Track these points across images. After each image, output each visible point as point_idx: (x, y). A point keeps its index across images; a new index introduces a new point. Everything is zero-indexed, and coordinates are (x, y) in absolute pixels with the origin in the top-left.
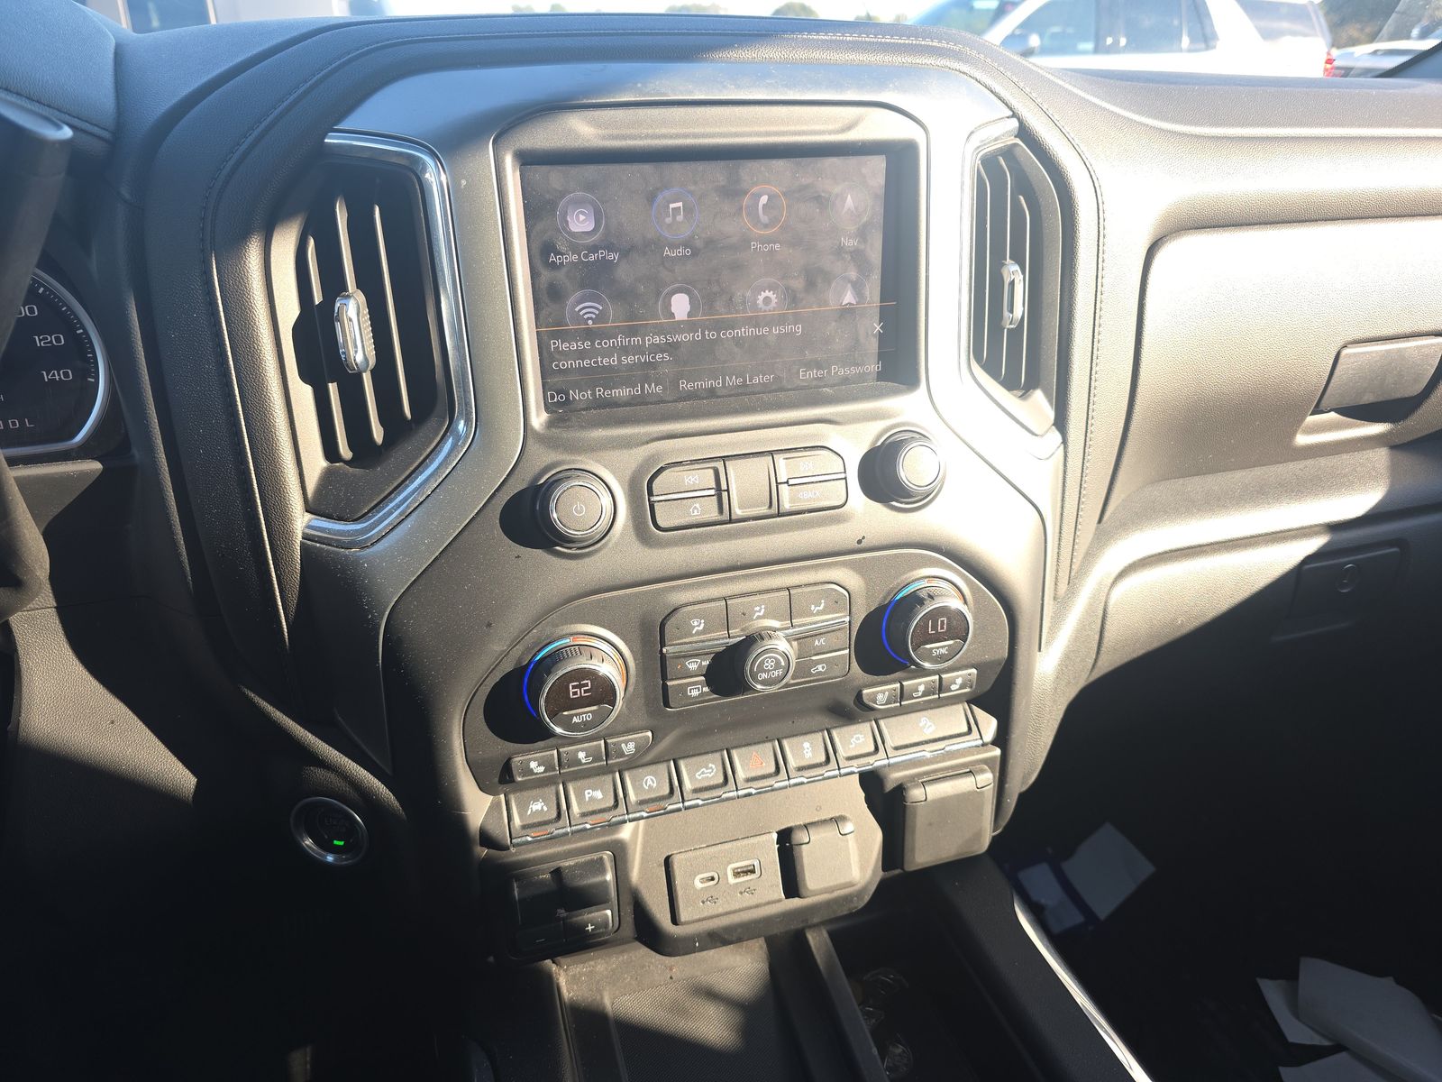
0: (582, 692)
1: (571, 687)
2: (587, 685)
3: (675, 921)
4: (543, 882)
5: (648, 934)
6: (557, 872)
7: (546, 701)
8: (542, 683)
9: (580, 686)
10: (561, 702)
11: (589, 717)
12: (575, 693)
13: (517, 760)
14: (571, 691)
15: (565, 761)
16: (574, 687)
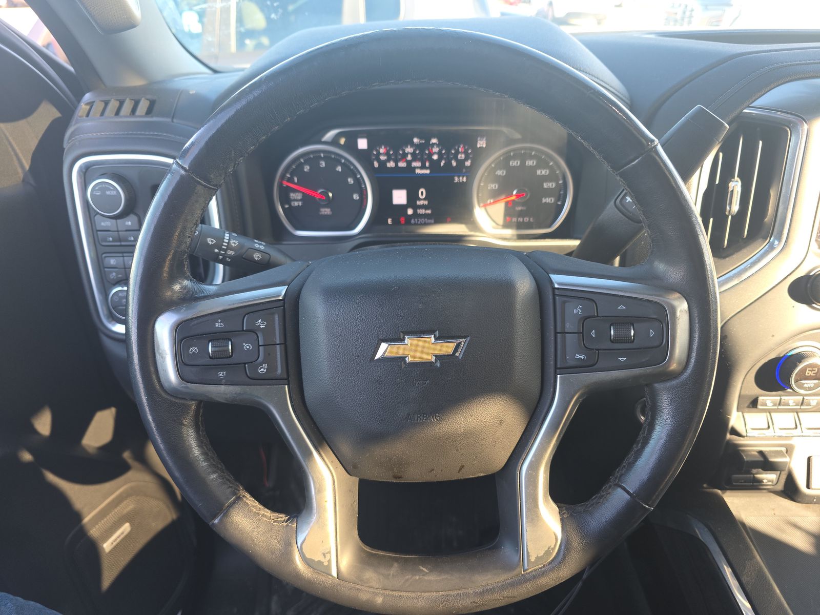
0: (812, 374)
1: (807, 370)
2: (815, 370)
3: (808, 487)
4: (754, 456)
5: (790, 491)
6: (761, 453)
7: (796, 375)
8: (795, 366)
9: (811, 371)
10: (803, 376)
11: (812, 385)
12: (808, 373)
13: (760, 399)
14: (807, 372)
15: (782, 403)
16: (809, 370)
